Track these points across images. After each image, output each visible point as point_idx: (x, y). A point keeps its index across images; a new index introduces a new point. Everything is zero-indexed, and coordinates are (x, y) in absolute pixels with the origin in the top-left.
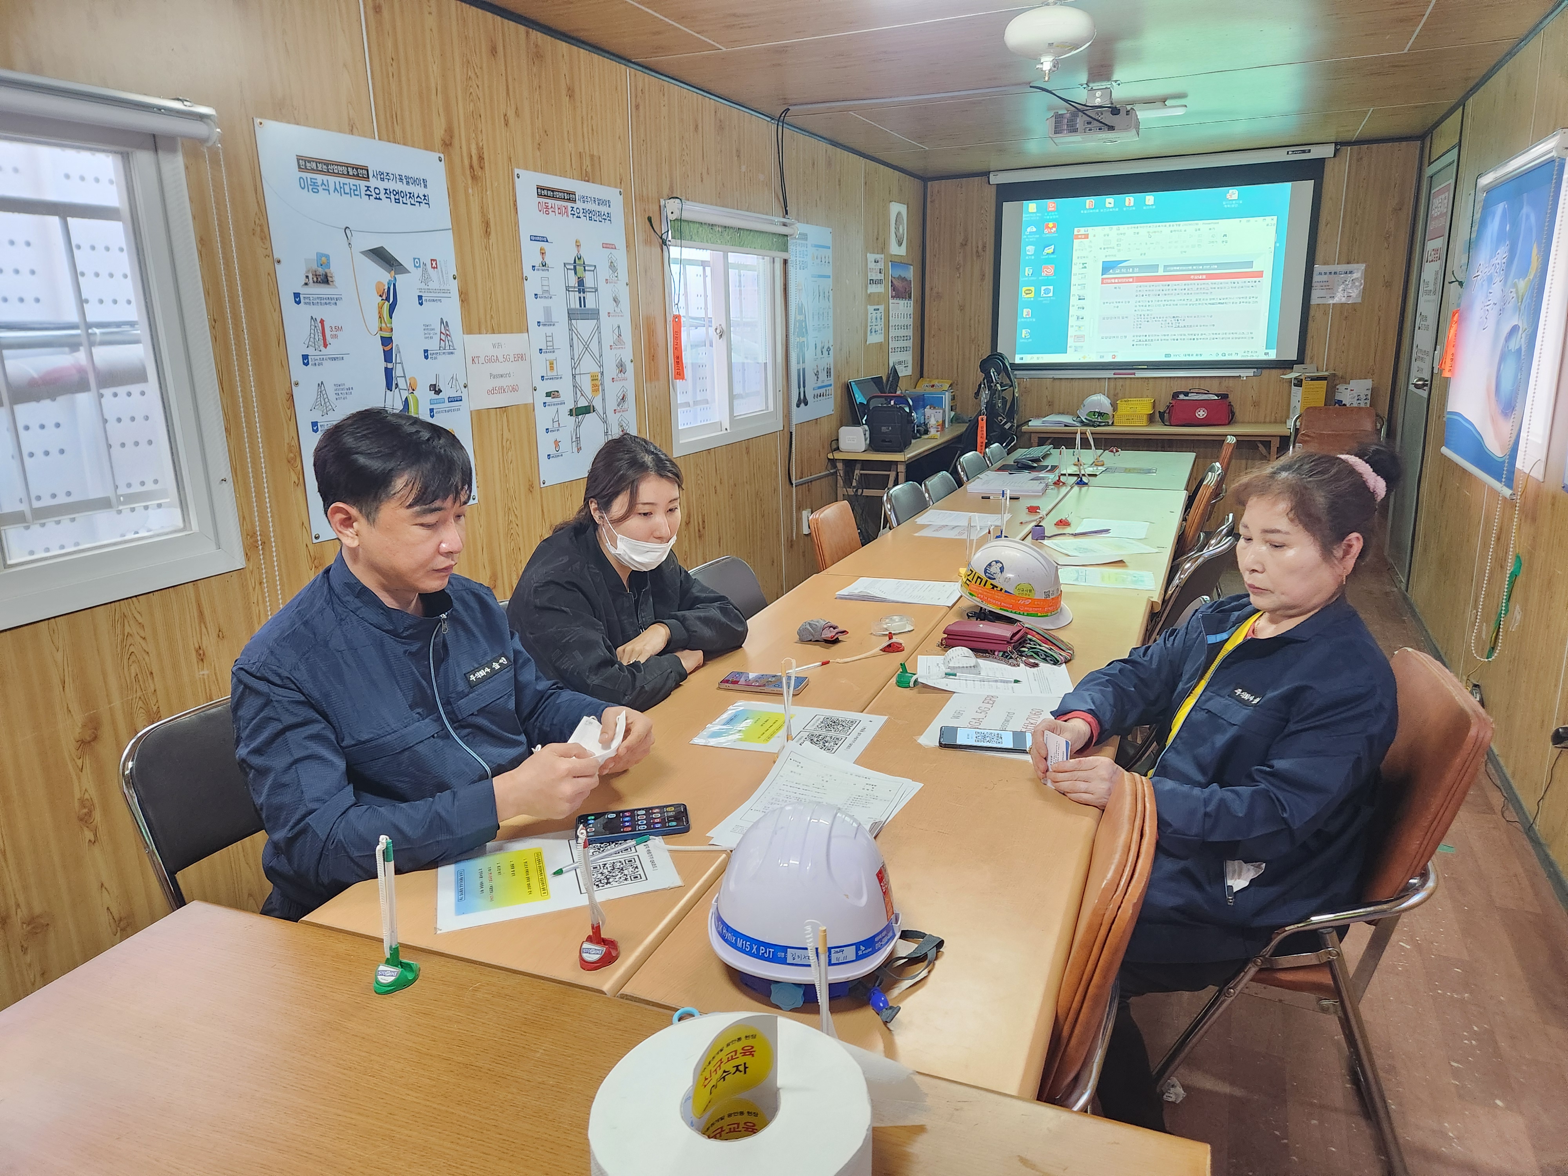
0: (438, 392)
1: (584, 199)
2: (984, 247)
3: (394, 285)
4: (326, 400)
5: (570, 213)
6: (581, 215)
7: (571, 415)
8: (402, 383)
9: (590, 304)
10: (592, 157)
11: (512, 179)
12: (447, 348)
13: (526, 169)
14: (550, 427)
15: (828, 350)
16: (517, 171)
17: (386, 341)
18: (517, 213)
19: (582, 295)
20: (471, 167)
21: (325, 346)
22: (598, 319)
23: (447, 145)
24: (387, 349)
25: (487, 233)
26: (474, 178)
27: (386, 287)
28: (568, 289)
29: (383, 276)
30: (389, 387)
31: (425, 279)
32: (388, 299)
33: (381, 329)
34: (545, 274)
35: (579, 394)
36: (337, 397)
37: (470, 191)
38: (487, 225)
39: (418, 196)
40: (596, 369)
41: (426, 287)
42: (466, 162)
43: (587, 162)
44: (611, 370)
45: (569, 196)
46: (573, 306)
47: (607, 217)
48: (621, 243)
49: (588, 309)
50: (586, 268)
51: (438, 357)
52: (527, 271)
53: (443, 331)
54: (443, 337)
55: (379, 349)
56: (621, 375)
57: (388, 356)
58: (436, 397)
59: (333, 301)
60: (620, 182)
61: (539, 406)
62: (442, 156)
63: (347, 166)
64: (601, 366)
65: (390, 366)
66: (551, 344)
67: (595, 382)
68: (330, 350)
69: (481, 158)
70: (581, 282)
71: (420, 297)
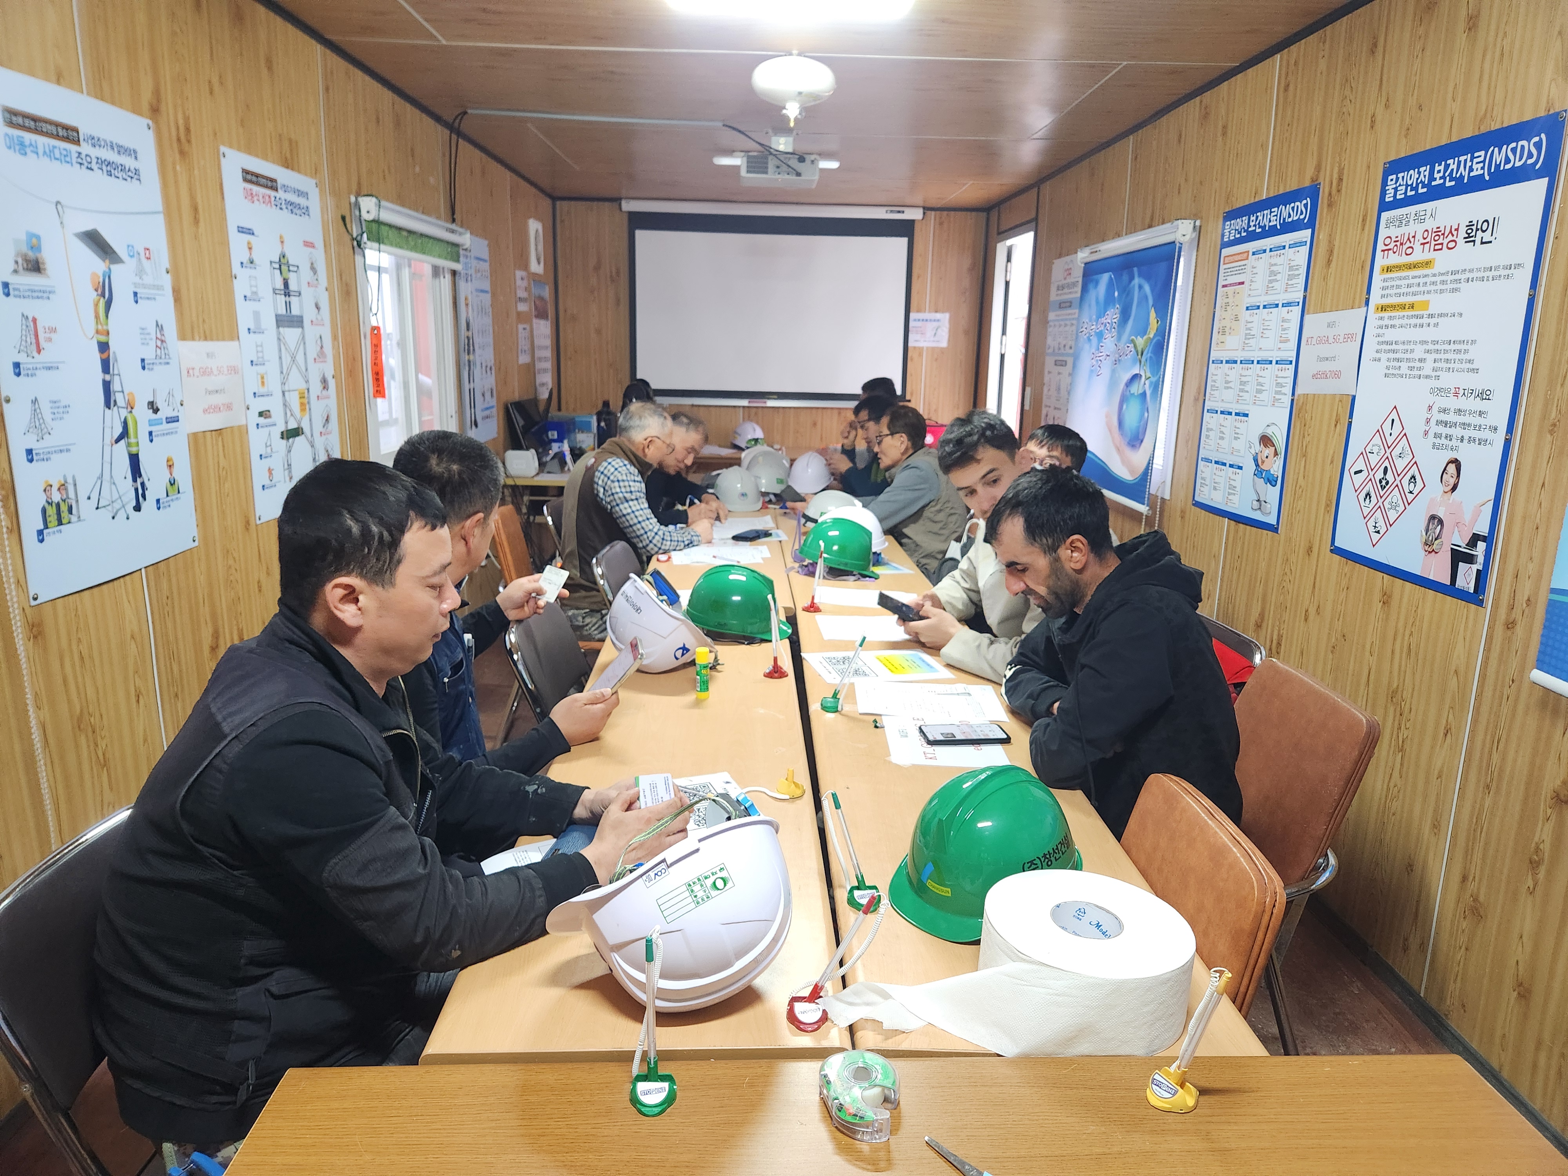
0: (156, 411)
1: (286, 189)
2: (618, 273)
3: (109, 277)
4: (41, 421)
5: (273, 203)
6: (284, 206)
7: (282, 438)
8: (121, 402)
9: (295, 311)
10: (290, 140)
11: (217, 157)
12: (163, 356)
13: (231, 146)
14: (263, 453)
15: (491, 369)
16: (223, 149)
17: (104, 347)
18: (223, 198)
19: (287, 299)
20: (179, 140)
21: (39, 351)
22: (303, 327)
23: (155, 111)
24: (105, 356)
25: (196, 221)
26: (182, 153)
27: (101, 280)
28: (275, 291)
29: (97, 265)
30: (108, 404)
31: (140, 272)
32: (103, 295)
33: (97, 332)
34: (252, 272)
35: (289, 414)
36: (53, 416)
37: (178, 168)
38: (196, 210)
39: (129, 170)
40: (303, 386)
41: (140, 282)
42: (174, 133)
43: (286, 144)
44: (316, 387)
45: (271, 184)
46: (280, 312)
47: (306, 211)
48: (320, 244)
49: (294, 316)
50: (291, 268)
51: (155, 367)
52: (236, 268)
53: (159, 336)
54: (159, 343)
55: (96, 357)
56: (325, 392)
57: (106, 366)
58: (154, 416)
59: (44, 294)
60: (315, 172)
61: (252, 428)
62: (150, 122)
63: (57, 125)
64: (307, 382)
65: (108, 378)
66: (260, 355)
67: (303, 400)
68: (42, 358)
69: (188, 130)
70: (286, 284)
71: (135, 294)
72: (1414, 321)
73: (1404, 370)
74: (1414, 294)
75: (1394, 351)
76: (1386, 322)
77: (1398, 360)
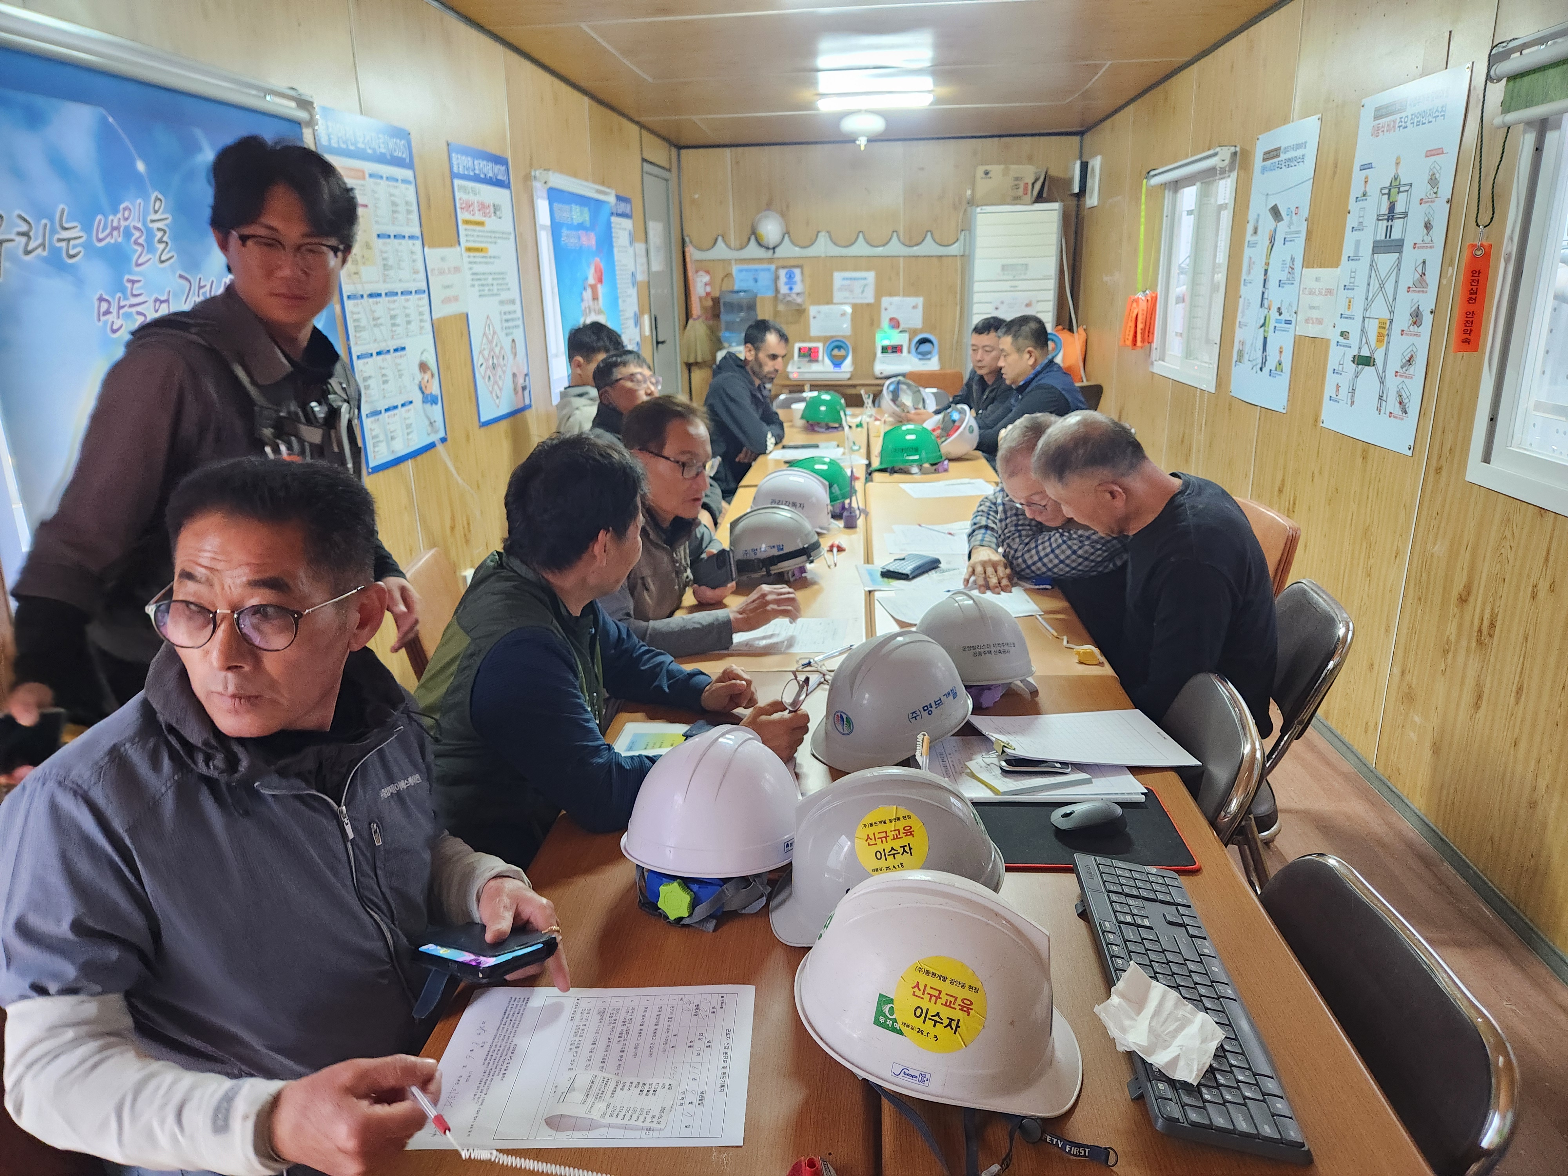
3: (1275, 232)
7: (1354, 361)
9: (1396, 235)
12: (1291, 279)
14: (1336, 369)
19: (1390, 223)
22: (1400, 252)
25: (1334, 174)
26: (1336, 125)
27: (1271, 234)
29: (1271, 226)
30: (1261, 306)
31: (1291, 224)
32: (1270, 243)
33: (1264, 264)
34: (1365, 204)
35: (1365, 341)
38: (1336, 165)
40: (1386, 315)
41: (1289, 231)
50: (1401, 189)
53: (1291, 266)
54: (1290, 271)
62: (1320, 117)
64: (1392, 312)
65: (1263, 290)
66: (1354, 280)
67: (1382, 331)
70: (1392, 208)
71: (1286, 239)
72: (484, 260)
73: (486, 292)
74: (482, 242)
75: (480, 279)
76: (472, 259)
77: (483, 285)
